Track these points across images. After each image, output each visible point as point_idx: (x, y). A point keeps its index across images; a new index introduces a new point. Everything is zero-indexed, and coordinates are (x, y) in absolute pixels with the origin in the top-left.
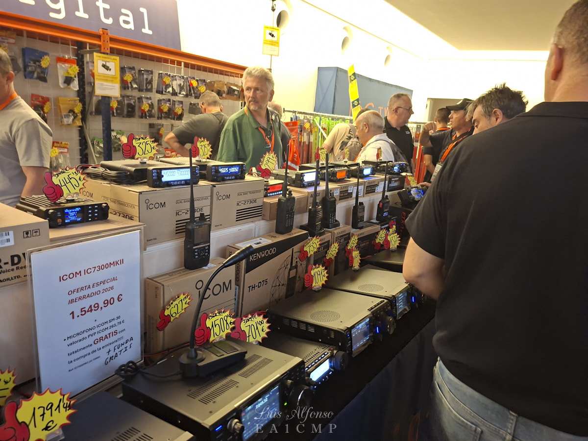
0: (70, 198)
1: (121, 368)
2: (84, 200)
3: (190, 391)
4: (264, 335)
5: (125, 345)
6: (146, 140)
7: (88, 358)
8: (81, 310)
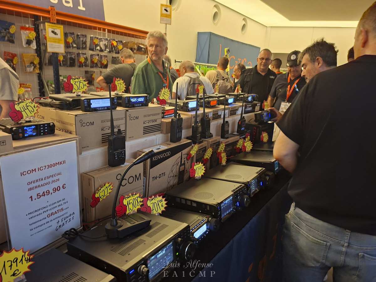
0: (28, 119)
1: (66, 233)
2: (38, 120)
3: (113, 247)
4: (163, 209)
5: (69, 218)
6: (80, 80)
7: (43, 227)
8: (37, 194)
